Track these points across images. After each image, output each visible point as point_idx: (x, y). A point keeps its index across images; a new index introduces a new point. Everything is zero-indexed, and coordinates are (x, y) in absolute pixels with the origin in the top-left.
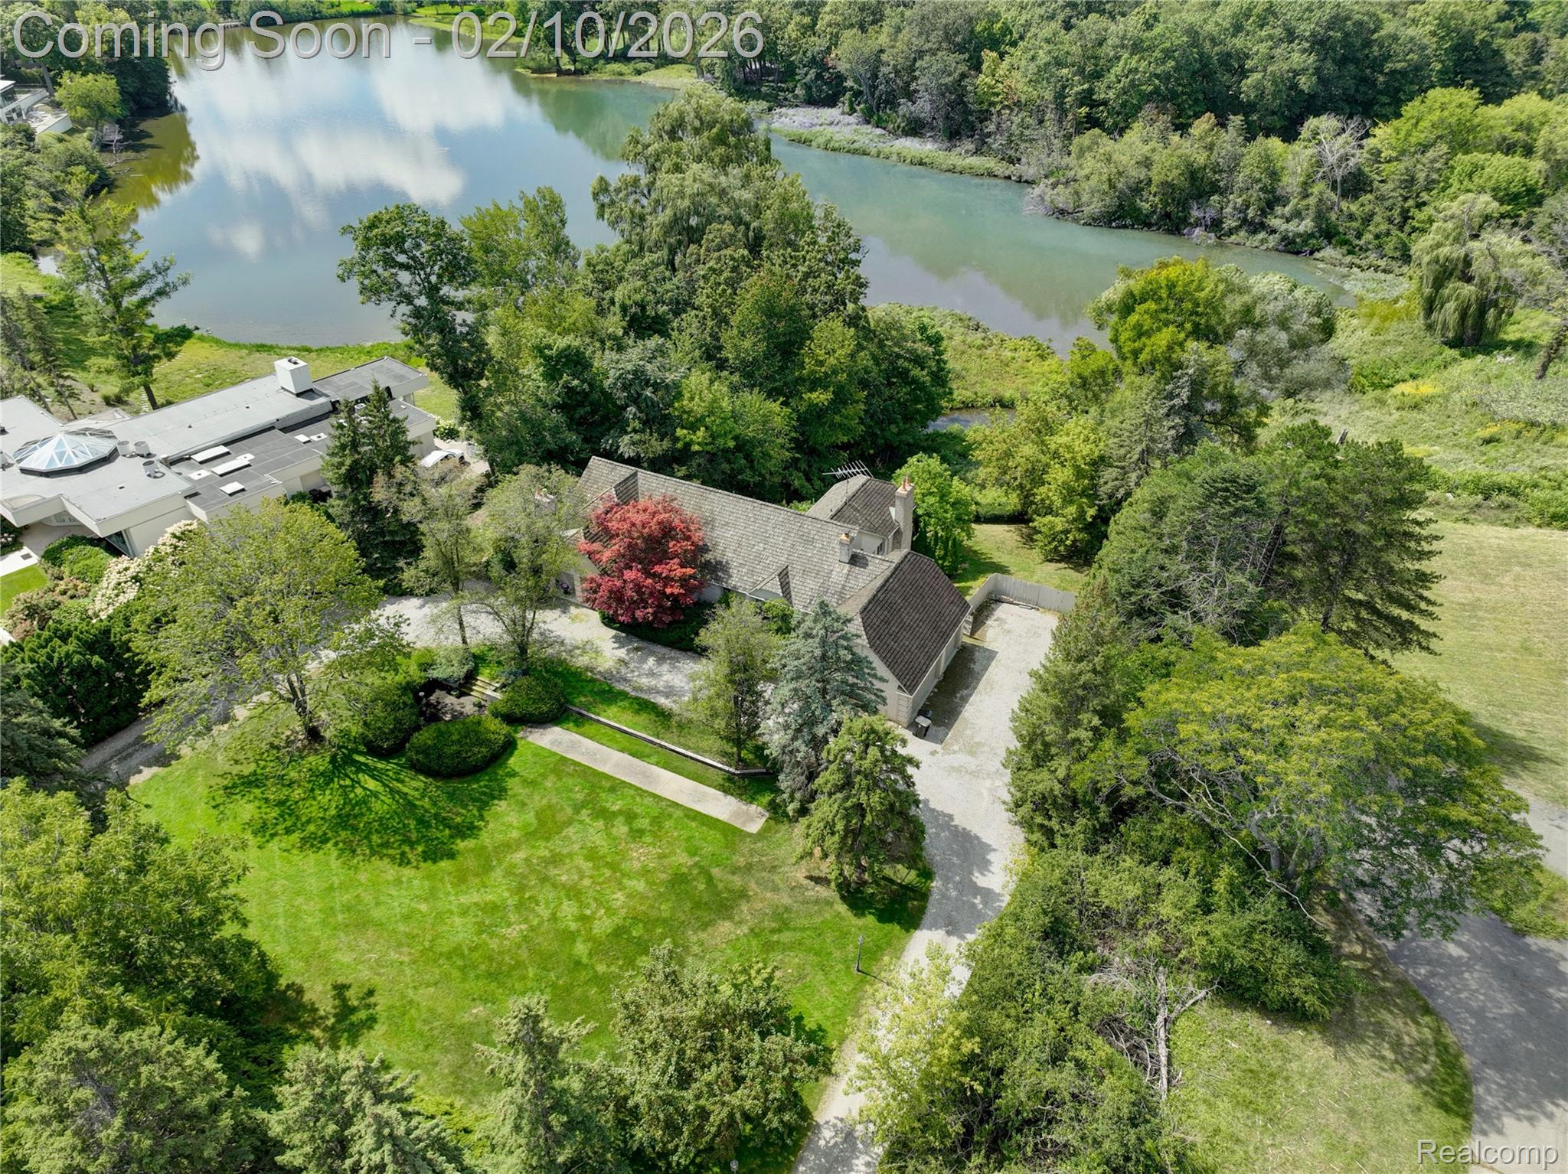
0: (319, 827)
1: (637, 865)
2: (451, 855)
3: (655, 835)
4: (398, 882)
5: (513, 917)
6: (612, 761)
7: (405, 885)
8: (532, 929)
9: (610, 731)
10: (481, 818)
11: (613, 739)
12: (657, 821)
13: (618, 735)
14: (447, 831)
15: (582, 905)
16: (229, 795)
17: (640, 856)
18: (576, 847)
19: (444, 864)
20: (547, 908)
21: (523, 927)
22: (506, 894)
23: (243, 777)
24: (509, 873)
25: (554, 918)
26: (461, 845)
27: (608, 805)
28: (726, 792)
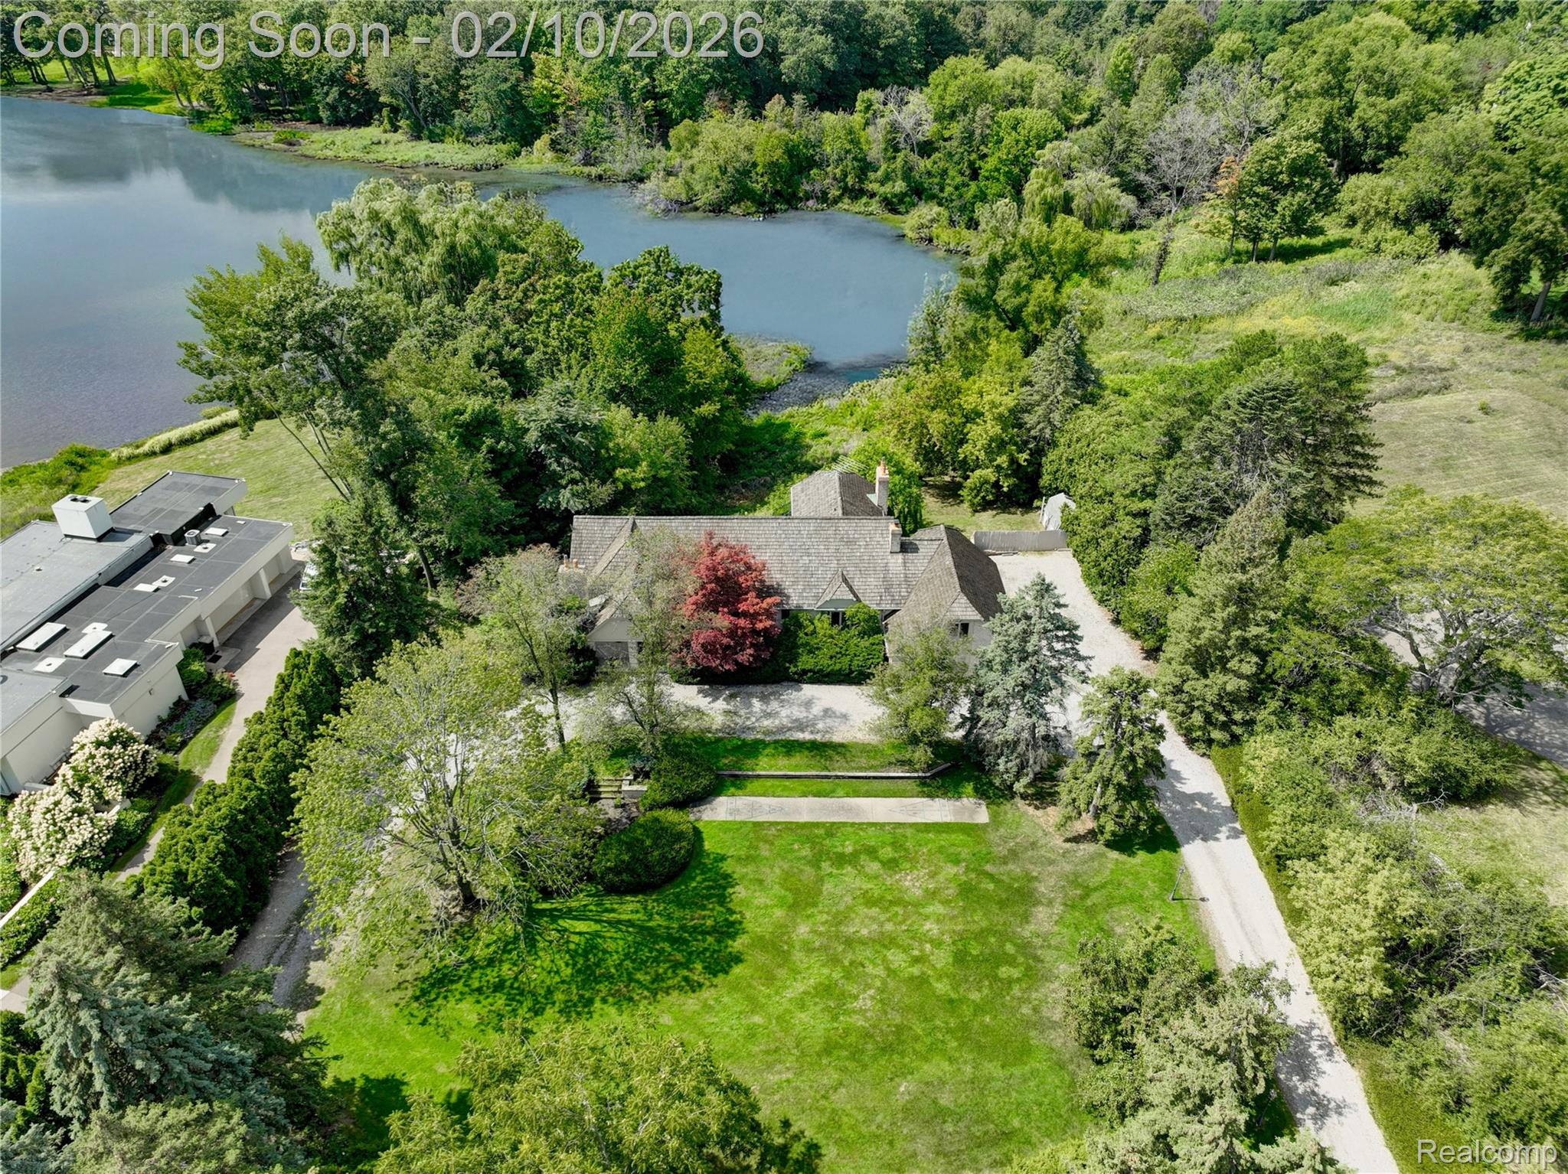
0: (568, 992)
1: (919, 893)
2: (737, 959)
3: (906, 858)
4: (707, 1008)
5: (853, 989)
6: (805, 809)
7: (718, 1008)
8: (881, 991)
9: (777, 782)
10: (731, 912)
11: (785, 788)
12: (896, 845)
13: (787, 783)
14: (710, 939)
15: (905, 950)
16: (429, 1004)
17: (912, 883)
18: (848, 899)
19: (737, 970)
20: (875, 965)
21: (872, 992)
22: (826, 971)
23: (424, 979)
24: (808, 949)
25: (891, 972)
26: (737, 945)
27: (840, 849)
28: (930, 796)
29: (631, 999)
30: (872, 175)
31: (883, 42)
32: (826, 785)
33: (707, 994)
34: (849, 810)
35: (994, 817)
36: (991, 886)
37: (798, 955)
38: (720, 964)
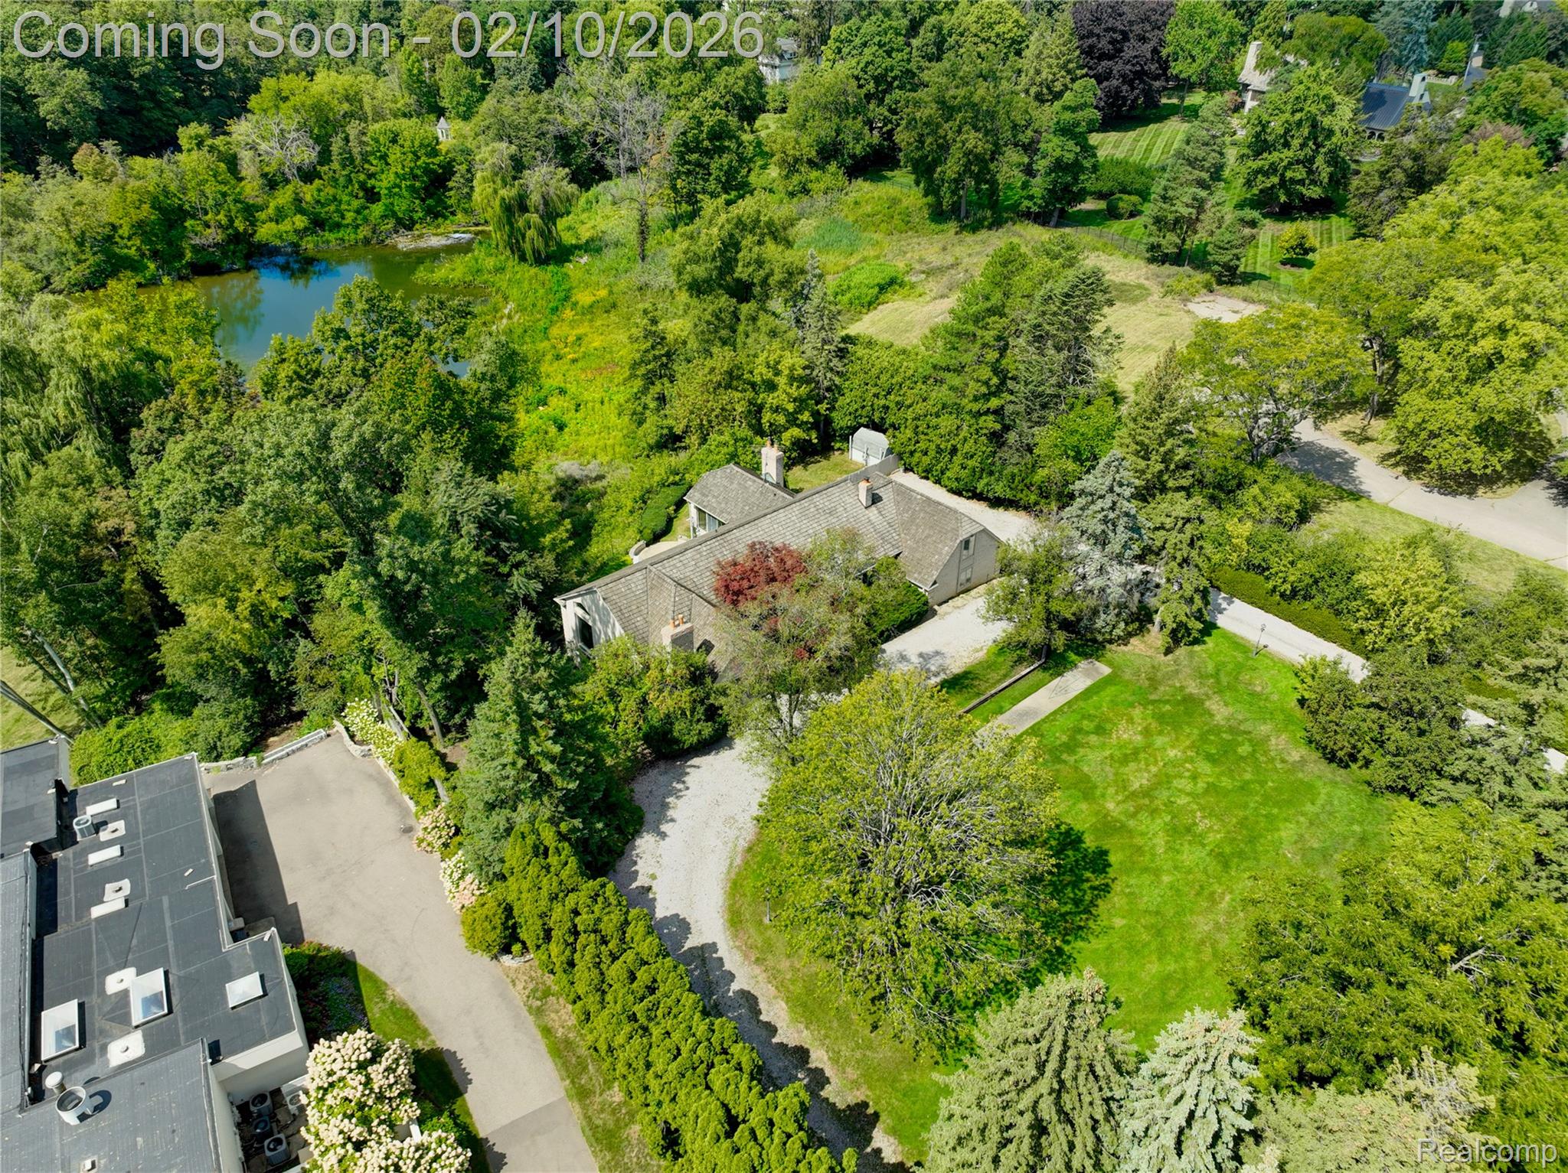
1: (1139, 737)
2: (1103, 852)
3: (1103, 721)
4: (1130, 896)
5: (1186, 819)
7: (1136, 890)
8: (1203, 809)
12: (1086, 717)
14: (1070, 852)
15: (1180, 775)
17: (1127, 734)
18: (1108, 768)
19: (1113, 859)
20: (1178, 796)
21: (1198, 814)
22: (1159, 820)
24: (1131, 815)
25: (1192, 794)
26: (1089, 844)
27: (1059, 741)
28: (1060, 674)
29: (1080, 928)
30: (262, 215)
31: (136, 72)
32: (990, 706)
33: (1117, 887)
34: (1026, 714)
35: (1110, 664)
36: (1168, 707)
37: (1132, 823)
38: (1099, 861)
